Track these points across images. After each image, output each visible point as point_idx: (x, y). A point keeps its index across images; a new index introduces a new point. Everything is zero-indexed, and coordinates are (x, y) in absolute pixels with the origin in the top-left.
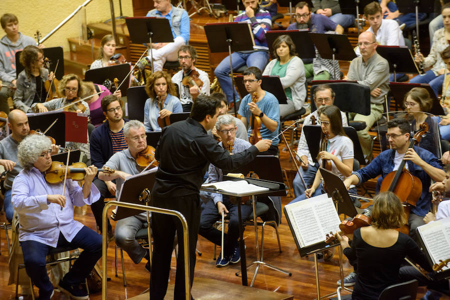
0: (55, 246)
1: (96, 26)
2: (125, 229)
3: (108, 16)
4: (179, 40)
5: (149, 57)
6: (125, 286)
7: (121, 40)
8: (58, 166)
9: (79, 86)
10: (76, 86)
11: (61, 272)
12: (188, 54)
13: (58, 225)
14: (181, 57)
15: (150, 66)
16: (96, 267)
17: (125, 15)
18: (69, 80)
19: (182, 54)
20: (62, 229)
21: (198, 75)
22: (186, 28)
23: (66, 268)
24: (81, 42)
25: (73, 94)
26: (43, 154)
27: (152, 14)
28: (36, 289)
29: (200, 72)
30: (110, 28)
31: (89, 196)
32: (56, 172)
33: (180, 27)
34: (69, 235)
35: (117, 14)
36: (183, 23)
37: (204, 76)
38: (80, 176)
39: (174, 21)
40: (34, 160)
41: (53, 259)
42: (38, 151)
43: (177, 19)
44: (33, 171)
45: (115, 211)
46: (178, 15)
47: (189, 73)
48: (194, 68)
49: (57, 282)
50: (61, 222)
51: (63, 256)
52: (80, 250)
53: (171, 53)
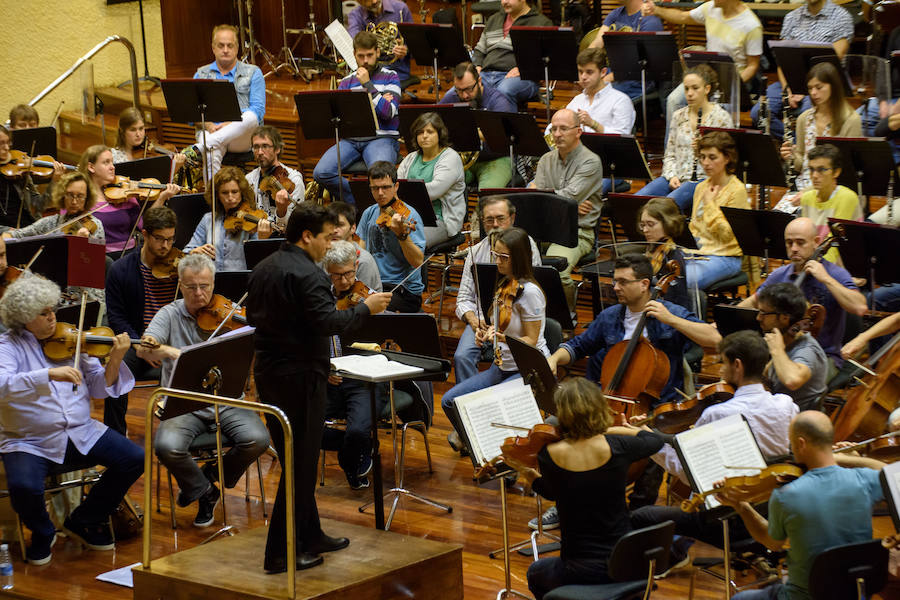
0: (60, 461)
1: (104, 92)
2: (172, 436)
3: (126, 75)
4: (249, 116)
5: (200, 146)
6: (174, 528)
7: (148, 116)
8: (68, 330)
9: (89, 191)
10: (84, 191)
11: (66, 504)
12: (267, 141)
13: (65, 426)
14: (257, 146)
15: (200, 159)
16: (126, 497)
17: (152, 74)
18: (71, 181)
19: (259, 141)
20: (71, 433)
21: (286, 174)
22: (259, 95)
23: (75, 498)
24: (83, 118)
25: (79, 204)
26: (45, 312)
27: (203, 73)
28: (27, 532)
29: (289, 170)
30: (129, 96)
31: (115, 383)
32: (61, 341)
33: (249, 94)
34: (83, 444)
35: (141, 73)
36: (253, 89)
37: (295, 176)
38: (102, 350)
39: (240, 84)
40: (28, 318)
41: (55, 483)
42: (39, 307)
43: (244, 81)
44: (25, 337)
45: (162, 404)
46: (248, 76)
47: (270, 170)
48: (278, 163)
49: (61, 521)
50: (71, 421)
51: (71, 478)
52: (99, 468)
53: (236, 139)
